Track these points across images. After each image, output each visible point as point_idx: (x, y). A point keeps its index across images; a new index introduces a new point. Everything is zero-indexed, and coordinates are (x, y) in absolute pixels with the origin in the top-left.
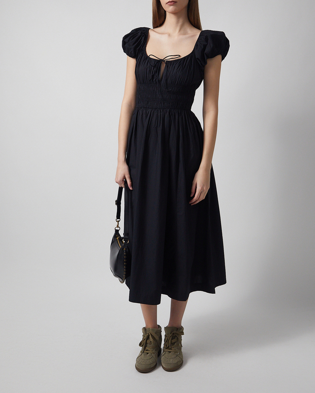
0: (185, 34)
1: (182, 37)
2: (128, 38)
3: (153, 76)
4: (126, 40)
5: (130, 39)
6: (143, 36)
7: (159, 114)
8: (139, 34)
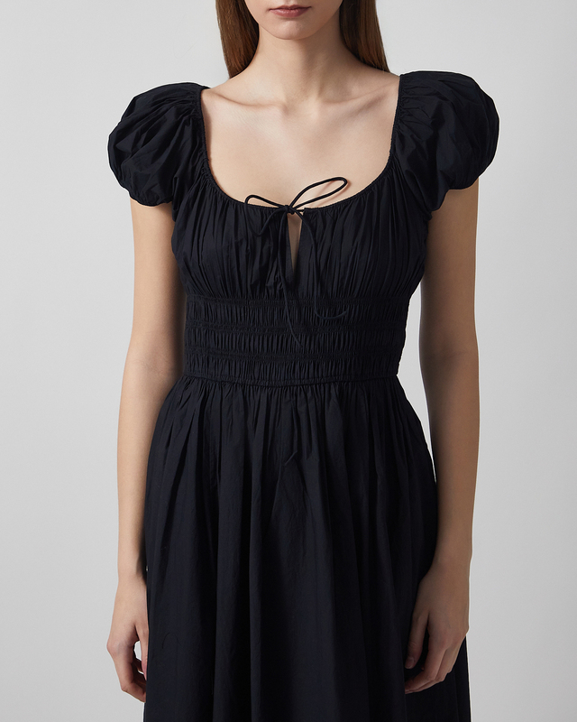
0: (343, 97)
1: (333, 110)
2: (132, 136)
3: (264, 272)
4: (126, 145)
5: (137, 139)
6: (186, 123)
7: (302, 409)
8: (170, 117)
